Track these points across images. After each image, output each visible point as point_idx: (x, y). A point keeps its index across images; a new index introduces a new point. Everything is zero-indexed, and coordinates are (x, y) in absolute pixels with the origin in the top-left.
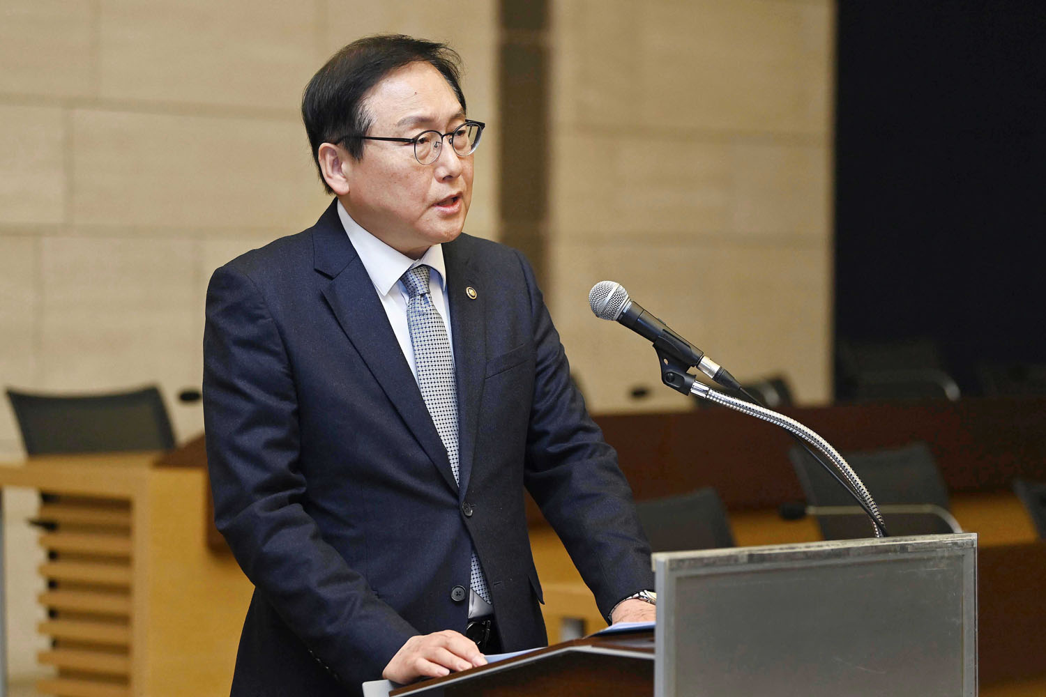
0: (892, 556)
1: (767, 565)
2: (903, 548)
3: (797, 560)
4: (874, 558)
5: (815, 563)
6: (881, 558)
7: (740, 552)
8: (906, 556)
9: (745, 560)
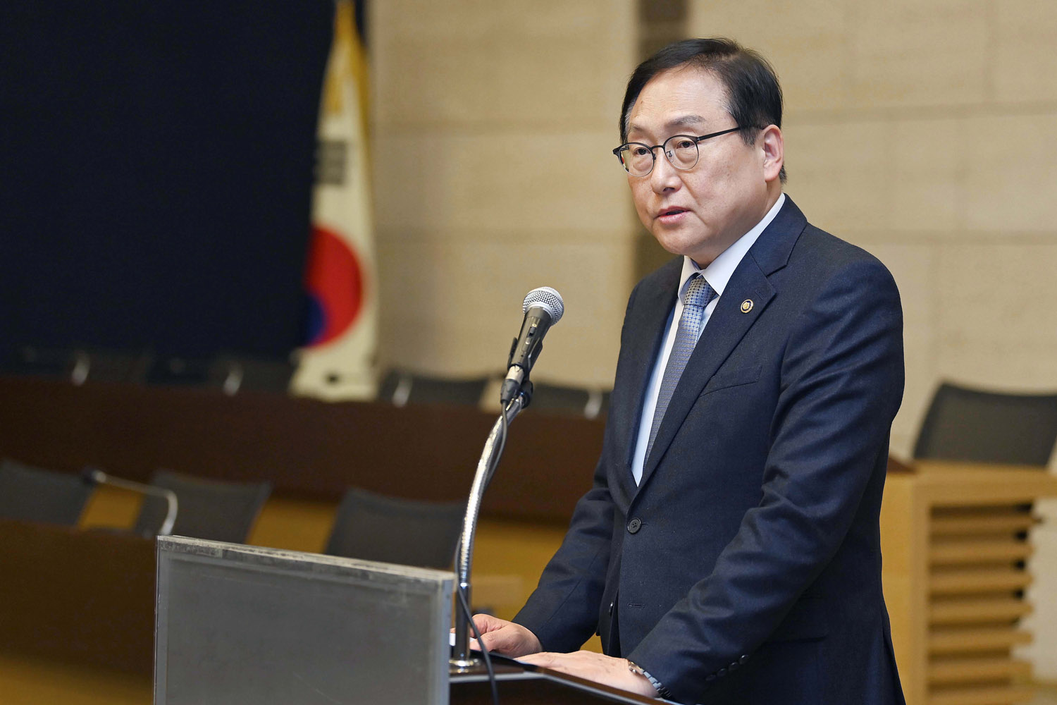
0: (351, 580)
1: (237, 564)
2: (365, 574)
3: (265, 564)
4: (335, 579)
5: (281, 572)
6: (343, 580)
7: (218, 546)
8: (365, 583)
9: (220, 554)
